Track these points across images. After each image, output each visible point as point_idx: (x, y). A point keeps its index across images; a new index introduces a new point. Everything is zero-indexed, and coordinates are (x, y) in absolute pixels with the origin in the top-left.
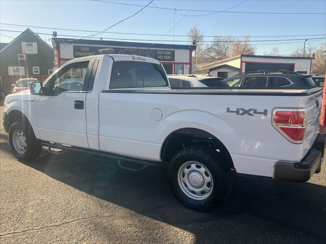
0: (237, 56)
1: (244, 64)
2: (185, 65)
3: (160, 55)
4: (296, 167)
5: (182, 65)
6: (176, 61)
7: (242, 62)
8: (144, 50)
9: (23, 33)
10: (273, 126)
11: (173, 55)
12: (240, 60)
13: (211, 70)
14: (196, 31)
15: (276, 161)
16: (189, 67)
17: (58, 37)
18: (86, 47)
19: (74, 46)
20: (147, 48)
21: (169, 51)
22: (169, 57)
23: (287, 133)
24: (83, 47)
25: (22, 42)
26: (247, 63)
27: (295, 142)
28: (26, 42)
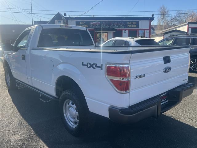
0: (185, 24)
1: (190, 29)
2: (146, 31)
3: (129, 25)
4: (120, 113)
5: (144, 31)
6: (140, 28)
7: (188, 28)
8: (119, 22)
9: (56, 15)
10: (106, 78)
11: (138, 24)
12: (187, 26)
13: (165, 34)
14: (164, 8)
15: (109, 106)
16: (149, 32)
17: (67, 16)
18: (83, 21)
19: (76, 21)
20: (121, 21)
21: (135, 22)
22: (135, 26)
23: (114, 84)
24: (81, 21)
25: (55, 21)
26: (193, 28)
27: (119, 91)
28: (57, 20)
